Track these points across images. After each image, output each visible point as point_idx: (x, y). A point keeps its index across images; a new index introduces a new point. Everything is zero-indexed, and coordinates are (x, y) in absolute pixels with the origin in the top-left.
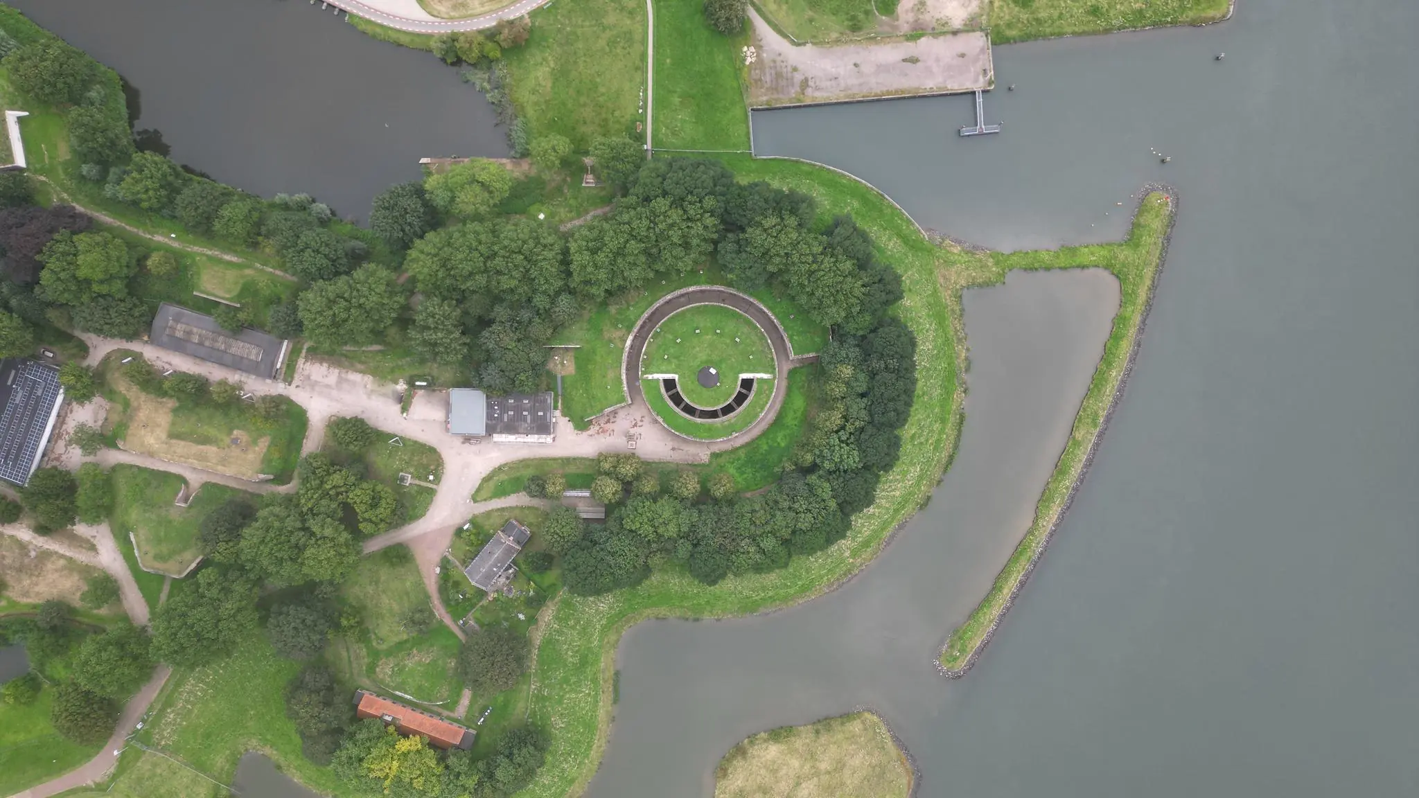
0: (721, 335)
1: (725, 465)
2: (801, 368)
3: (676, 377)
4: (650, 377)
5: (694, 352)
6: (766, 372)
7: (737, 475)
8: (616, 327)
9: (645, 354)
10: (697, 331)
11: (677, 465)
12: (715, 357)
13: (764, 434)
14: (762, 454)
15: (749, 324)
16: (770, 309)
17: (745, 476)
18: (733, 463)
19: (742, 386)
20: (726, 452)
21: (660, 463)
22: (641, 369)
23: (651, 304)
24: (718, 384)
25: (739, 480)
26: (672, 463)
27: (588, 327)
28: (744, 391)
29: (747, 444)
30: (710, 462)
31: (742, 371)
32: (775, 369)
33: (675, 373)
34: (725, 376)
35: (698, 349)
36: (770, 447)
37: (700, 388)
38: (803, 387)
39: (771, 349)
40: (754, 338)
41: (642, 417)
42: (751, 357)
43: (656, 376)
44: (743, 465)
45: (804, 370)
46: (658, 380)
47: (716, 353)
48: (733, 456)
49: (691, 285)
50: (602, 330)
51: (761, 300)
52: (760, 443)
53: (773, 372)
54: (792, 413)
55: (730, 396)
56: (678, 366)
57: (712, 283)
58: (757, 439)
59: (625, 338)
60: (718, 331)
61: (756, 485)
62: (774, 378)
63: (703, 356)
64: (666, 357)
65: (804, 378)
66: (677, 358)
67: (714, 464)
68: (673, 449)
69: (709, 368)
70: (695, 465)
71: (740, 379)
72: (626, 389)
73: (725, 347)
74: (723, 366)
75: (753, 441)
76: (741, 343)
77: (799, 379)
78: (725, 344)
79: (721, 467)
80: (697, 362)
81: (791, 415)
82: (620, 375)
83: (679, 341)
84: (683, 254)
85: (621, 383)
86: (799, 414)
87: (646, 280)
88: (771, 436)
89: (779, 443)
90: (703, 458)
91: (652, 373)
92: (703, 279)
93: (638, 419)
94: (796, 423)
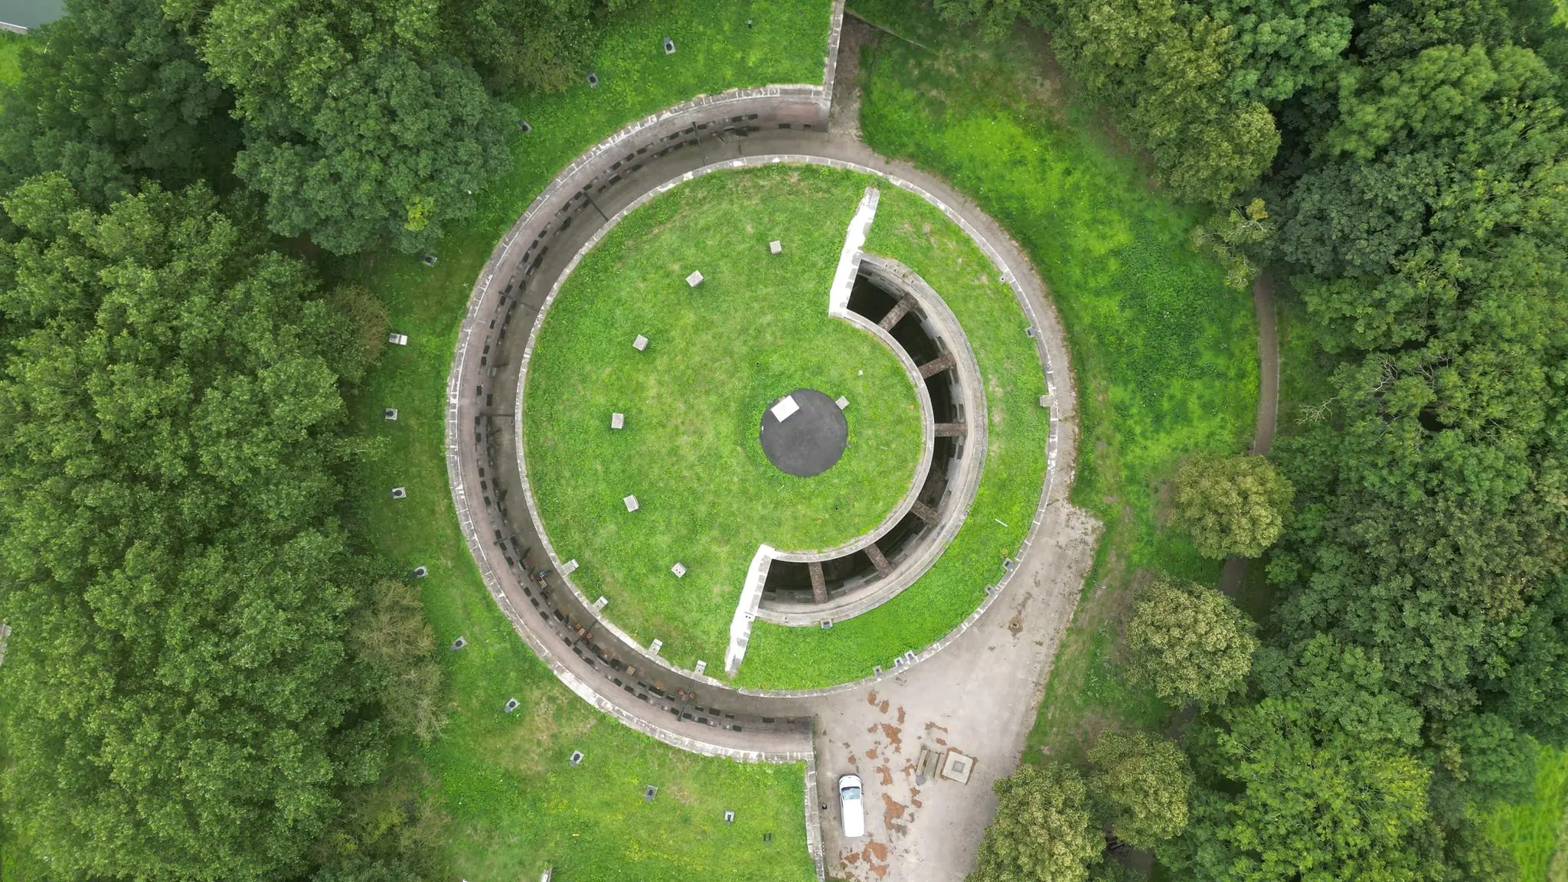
0: (659, 337)
1: (1130, 467)
2: (866, 90)
3: (767, 553)
4: (735, 652)
5: (692, 458)
6: (849, 209)
7: (1181, 434)
8: (514, 720)
9: (647, 643)
10: (617, 422)
11: (1075, 630)
12: (737, 386)
13: (1058, 296)
14: (1131, 323)
15: (646, 220)
16: (616, 120)
17: (1193, 404)
18: (1130, 436)
19: (876, 318)
20: (1081, 449)
21: (1050, 687)
22: (698, 673)
23: (463, 563)
24: (842, 403)
25: (1202, 429)
26: (1063, 646)
27: (483, 823)
28: (894, 316)
29: (1079, 363)
30: (1101, 513)
31: (820, 299)
32: (847, 175)
33: (750, 551)
34: (819, 370)
35: (684, 440)
36: (1116, 286)
37: (836, 480)
38: (937, 107)
39: (768, 168)
40: (707, 215)
41: (872, 700)
42: (776, 247)
43: (740, 628)
44: (1151, 402)
45: (878, 86)
46: (757, 626)
47: (720, 376)
48: (1104, 428)
49: (440, 395)
50: (507, 775)
51: (575, 145)
52: (1087, 320)
53: (859, 185)
54: (1019, 174)
55: (897, 371)
56: (728, 534)
57: (453, 310)
58: (1068, 327)
59: (563, 701)
60: (641, 342)
61: (1242, 375)
62: (881, 185)
63: (719, 430)
64: (679, 570)
65: (909, 95)
66: (694, 527)
67: (1116, 504)
68: (1015, 628)
69: (770, 418)
70: (1095, 570)
71: (845, 313)
72: (753, 755)
73: (707, 337)
74: (776, 362)
75: (1073, 342)
76: (710, 269)
77: (908, 116)
78: (696, 329)
79: (1131, 480)
80: (735, 459)
81: (1023, 181)
82: (695, 758)
83: (631, 503)
84: (241, 385)
85: (728, 766)
86: (1032, 148)
87: (340, 572)
88: (1076, 273)
89: (1116, 253)
90: (1077, 534)
91: (724, 635)
92: (430, 342)
93: (873, 715)
94: (1059, 167)
